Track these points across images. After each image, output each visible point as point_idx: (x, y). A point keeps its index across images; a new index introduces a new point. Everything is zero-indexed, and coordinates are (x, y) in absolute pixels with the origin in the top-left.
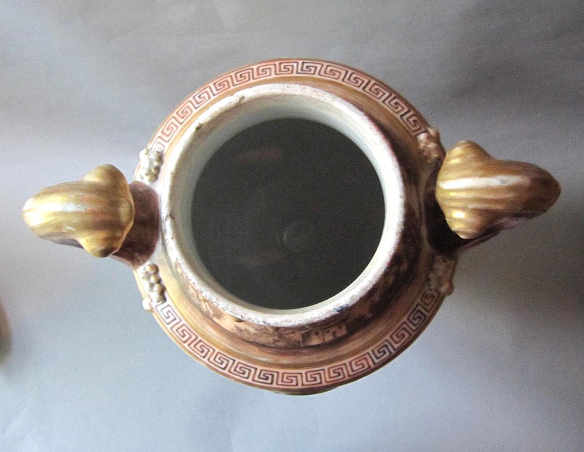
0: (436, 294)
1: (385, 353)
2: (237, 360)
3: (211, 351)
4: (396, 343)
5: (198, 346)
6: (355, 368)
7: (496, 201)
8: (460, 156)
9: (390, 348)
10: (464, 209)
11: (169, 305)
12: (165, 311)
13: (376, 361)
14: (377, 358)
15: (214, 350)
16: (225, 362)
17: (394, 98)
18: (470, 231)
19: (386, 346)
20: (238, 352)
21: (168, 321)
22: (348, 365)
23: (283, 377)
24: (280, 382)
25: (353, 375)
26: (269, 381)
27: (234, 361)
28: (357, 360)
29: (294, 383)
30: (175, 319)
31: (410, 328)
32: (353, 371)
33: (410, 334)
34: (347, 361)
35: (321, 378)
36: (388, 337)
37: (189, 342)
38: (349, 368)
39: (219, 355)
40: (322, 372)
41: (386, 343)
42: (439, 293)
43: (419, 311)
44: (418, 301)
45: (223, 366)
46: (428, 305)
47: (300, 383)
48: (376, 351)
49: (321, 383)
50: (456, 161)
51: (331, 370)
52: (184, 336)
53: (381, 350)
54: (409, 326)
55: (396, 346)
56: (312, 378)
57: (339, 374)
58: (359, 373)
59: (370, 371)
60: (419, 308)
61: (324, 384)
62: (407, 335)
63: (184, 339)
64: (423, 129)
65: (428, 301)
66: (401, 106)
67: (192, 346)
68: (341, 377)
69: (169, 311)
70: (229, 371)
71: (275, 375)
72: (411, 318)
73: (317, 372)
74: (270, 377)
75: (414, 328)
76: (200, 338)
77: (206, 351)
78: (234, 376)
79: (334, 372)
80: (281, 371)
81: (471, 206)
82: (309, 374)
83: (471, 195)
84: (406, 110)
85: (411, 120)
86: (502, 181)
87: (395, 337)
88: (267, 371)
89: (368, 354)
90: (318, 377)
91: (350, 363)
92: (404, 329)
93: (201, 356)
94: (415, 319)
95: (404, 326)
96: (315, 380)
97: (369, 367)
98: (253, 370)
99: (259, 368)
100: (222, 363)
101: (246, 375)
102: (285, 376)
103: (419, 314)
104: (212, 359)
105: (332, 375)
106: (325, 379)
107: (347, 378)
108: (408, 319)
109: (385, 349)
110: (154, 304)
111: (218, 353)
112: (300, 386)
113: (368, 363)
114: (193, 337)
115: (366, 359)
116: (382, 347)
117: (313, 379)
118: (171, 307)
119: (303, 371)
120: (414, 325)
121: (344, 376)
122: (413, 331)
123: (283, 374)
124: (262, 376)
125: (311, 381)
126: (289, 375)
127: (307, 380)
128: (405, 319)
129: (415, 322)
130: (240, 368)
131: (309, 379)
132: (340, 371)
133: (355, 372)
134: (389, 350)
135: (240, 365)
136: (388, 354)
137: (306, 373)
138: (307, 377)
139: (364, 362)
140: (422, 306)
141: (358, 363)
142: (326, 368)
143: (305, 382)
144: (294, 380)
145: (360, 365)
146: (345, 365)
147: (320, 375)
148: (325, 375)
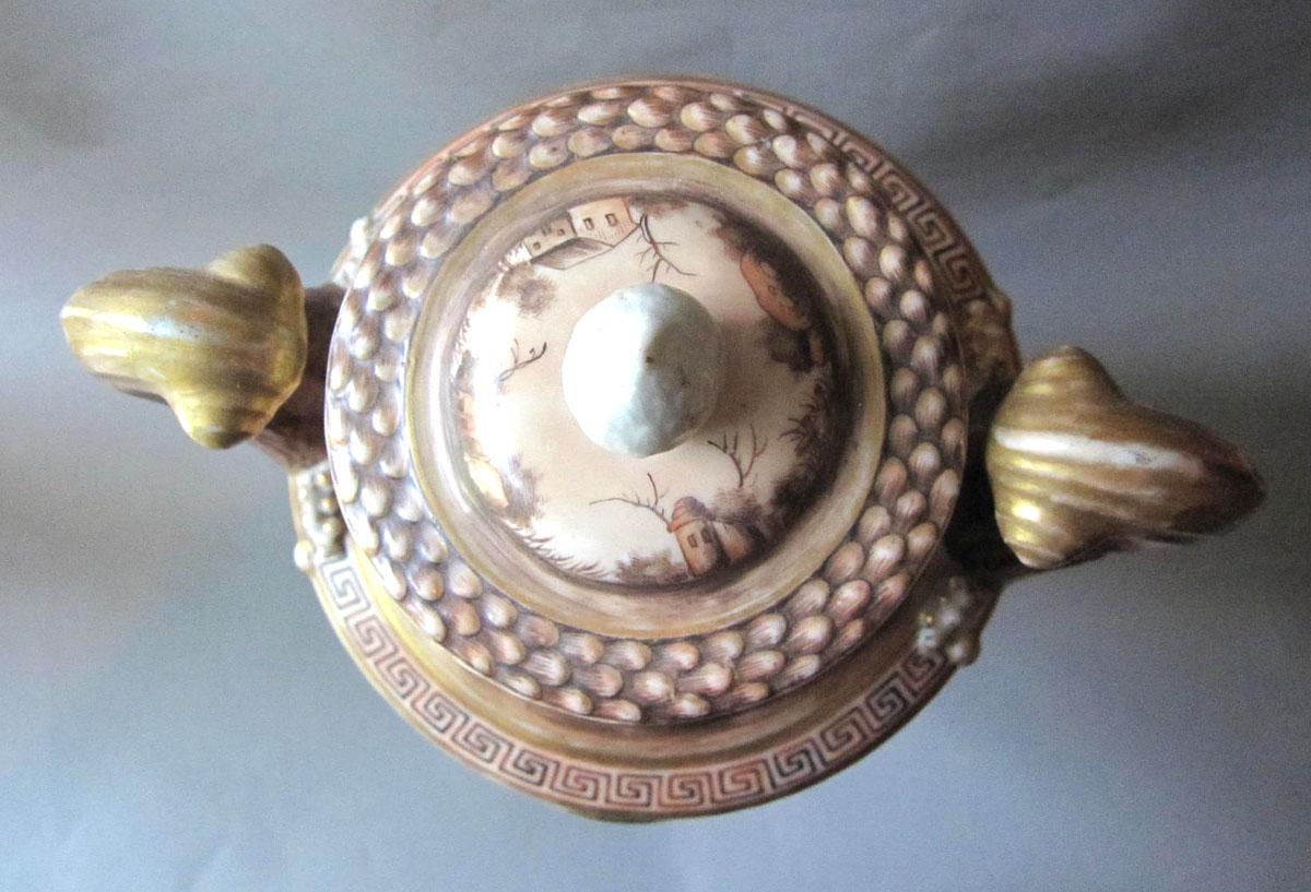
0: (938, 661)
1: (801, 766)
2: (474, 719)
3: (422, 686)
4: (831, 749)
5: (396, 670)
6: (729, 786)
7: (1118, 500)
8: (1055, 380)
9: (815, 759)
10: (1040, 500)
11: (349, 569)
12: (339, 579)
13: (779, 780)
14: (783, 774)
15: (428, 686)
16: (448, 717)
17: (929, 211)
18: (1043, 551)
19: (806, 752)
20: (480, 700)
21: (342, 601)
22: (715, 777)
23: (567, 776)
24: (558, 784)
25: (723, 802)
26: (536, 777)
27: (467, 719)
28: (737, 771)
29: (589, 793)
30: (357, 601)
31: (868, 723)
32: (723, 791)
33: (864, 737)
34: (714, 769)
35: (650, 794)
36: (814, 733)
37: (377, 657)
38: (716, 785)
39: (437, 700)
40: (655, 783)
41: (809, 746)
42: (946, 658)
43: (894, 690)
44: (898, 667)
45: (442, 724)
46: (917, 680)
47: (602, 795)
48: (782, 760)
49: (648, 804)
50: (1042, 389)
51: (676, 783)
52: (369, 641)
53: (795, 759)
54: (865, 718)
55: (829, 756)
56: (630, 789)
57: (692, 794)
58: (735, 799)
59: (762, 799)
60: (896, 682)
61: (654, 808)
62: (857, 738)
63: (369, 648)
64: (979, 291)
65: (918, 672)
66: (940, 231)
67: (383, 666)
68: (696, 799)
69: (347, 582)
70: (453, 738)
71: (552, 767)
72: (873, 702)
73: (644, 780)
74: (540, 769)
75: (876, 724)
76: (402, 654)
77: (411, 683)
78: (461, 751)
79: (682, 786)
80: (566, 761)
81: (1057, 498)
82: (625, 782)
83: (1062, 473)
84: (949, 240)
85: (956, 266)
86: (1140, 458)
87: (830, 737)
88: (535, 754)
89: (765, 762)
90: (644, 790)
91: (721, 775)
92: (855, 723)
93: (398, 693)
94: (881, 705)
95: (856, 716)
96: (638, 795)
97: (761, 790)
98: (504, 749)
99: (519, 745)
100: (441, 717)
101: (487, 755)
102: (573, 774)
103: (892, 696)
104: (420, 705)
105: (677, 791)
106: (660, 798)
107: (707, 805)
108: (868, 704)
109: (803, 758)
110: (319, 558)
111: (437, 695)
112: (600, 803)
113: (759, 780)
114: (390, 649)
115: (757, 773)
116: (798, 753)
117: (632, 793)
118: (354, 574)
119: (614, 771)
120: (878, 718)
121: (702, 801)
122: (873, 731)
123: (570, 768)
124: (522, 763)
125: (627, 796)
126: (583, 774)
127: (619, 793)
128: (859, 701)
129: (882, 712)
130: (479, 737)
131: (624, 791)
132: (695, 787)
133: (729, 797)
134: (812, 764)
135: (478, 730)
136: (807, 769)
137: (620, 779)
138: (619, 785)
139: (752, 777)
140: (904, 682)
141: (739, 778)
142: (666, 773)
143: (614, 797)
144: (591, 786)
145: (741, 782)
146: (709, 776)
147: (650, 786)
148: (660, 789)
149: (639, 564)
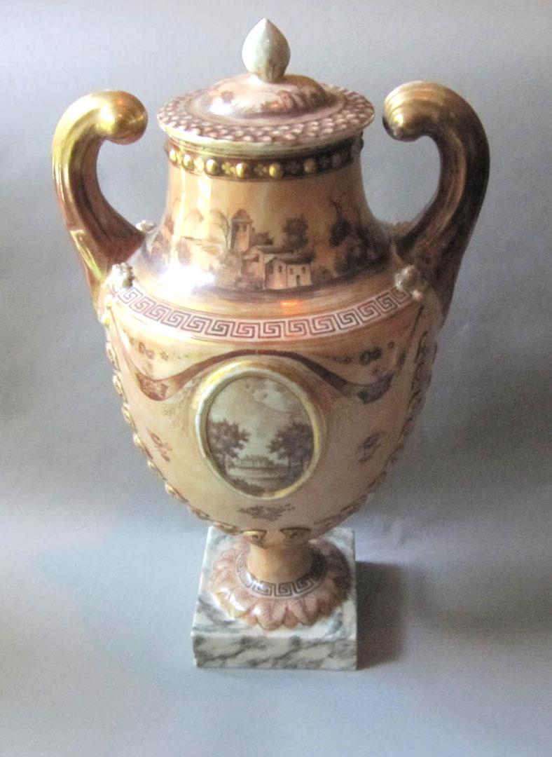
1: (351, 321)
4: (364, 316)
6: (318, 326)
9: (357, 318)
13: (342, 326)
14: (343, 324)
19: (353, 314)
22: (311, 322)
23: (238, 328)
24: (234, 333)
26: (224, 332)
28: (321, 319)
29: (250, 335)
31: (380, 309)
32: (315, 329)
33: (379, 315)
34: (309, 318)
35: (280, 331)
36: (355, 307)
38: (312, 325)
40: (282, 325)
41: (354, 312)
43: (389, 299)
48: (342, 316)
51: (292, 325)
53: (348, 317)
54: (378, 307)
55: (364, 319)
56: (270, 329)
57: (300, 330)
61: (283, 337)
62: (375, 314)
71: (231, 325)
72: (381, 300)
73: (276, 324)
74: (225, 328)
75: (383, 310)
79: (295, 326)
80: (238, 321)
82: (267, 326)
87: (363, 310)
88: (222, 321)
89: (333, 316)
90: (277, 329)
91: (313, 321)
94: (385, 303)
95: (373, 304)
96: (274, 332)
98: (207, 323)
99: (214, 319)
103: (389, 301)
105: (293, 329)
106: (285, 332)
107: (309, 335)
108: (378, 300)
109: (351, 317)
113: (332, 325)
115: (331, 321)
116: (349, 315)
117: (271, 331)
119: (261, 322)
121: (306, 333)
122: (383, 312)
123: (240, 324)
124: (216, 327)
125: (269, 333)
126: (246, 325)
127: (265, 332)
128: (374, 298)
131: (267, 330)
132: (301, 326)
134: (355, 320)
137: (265, 324)
138: (264, 328)
139: (328, 323)
140: (392, 297)
142: (287, 320)
143: (262, 334)
144: (251, 330)
145: (323, 325)
146: (307, 321)
147: (279, 327)
148: (284, 328)
149: (268, 104)
